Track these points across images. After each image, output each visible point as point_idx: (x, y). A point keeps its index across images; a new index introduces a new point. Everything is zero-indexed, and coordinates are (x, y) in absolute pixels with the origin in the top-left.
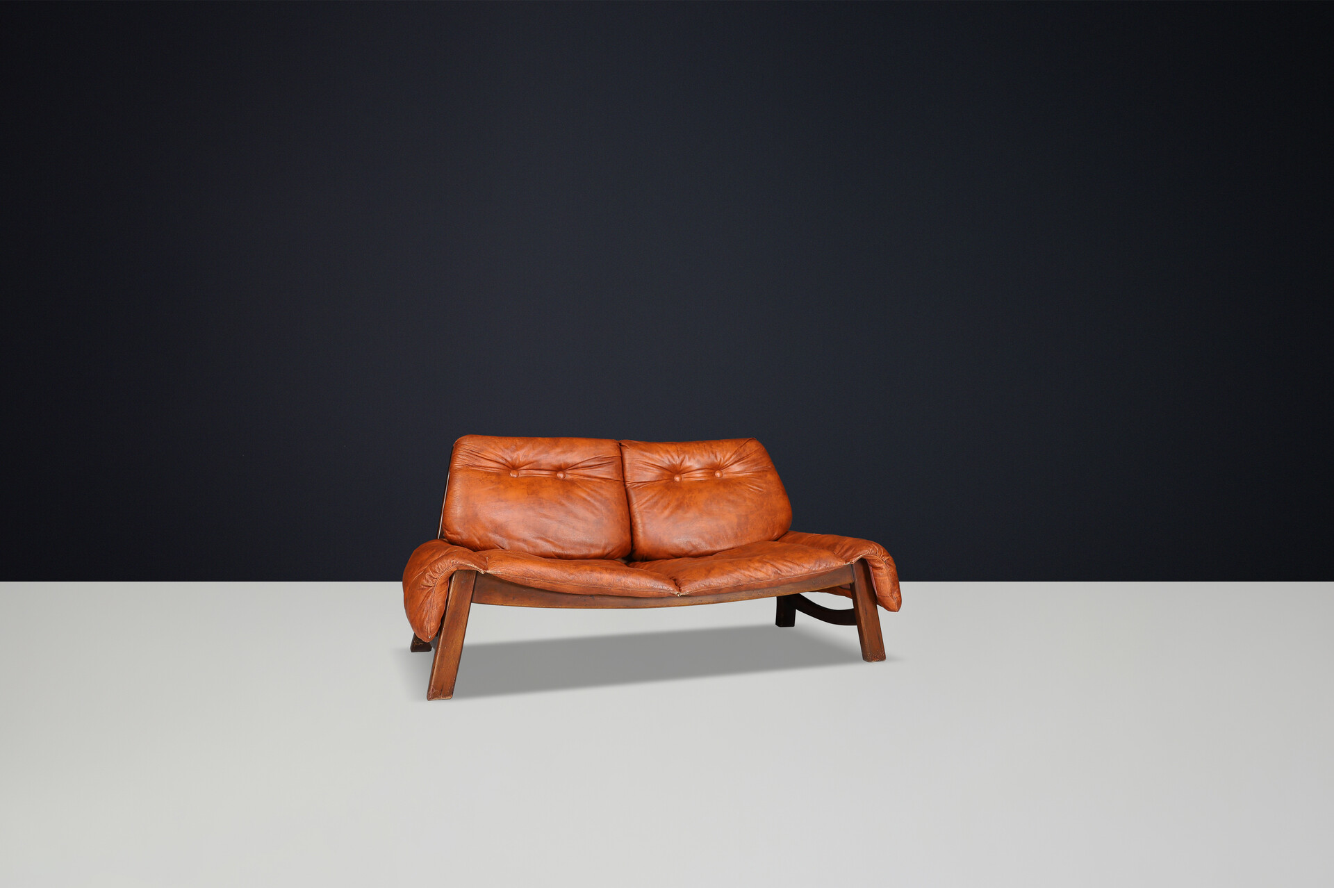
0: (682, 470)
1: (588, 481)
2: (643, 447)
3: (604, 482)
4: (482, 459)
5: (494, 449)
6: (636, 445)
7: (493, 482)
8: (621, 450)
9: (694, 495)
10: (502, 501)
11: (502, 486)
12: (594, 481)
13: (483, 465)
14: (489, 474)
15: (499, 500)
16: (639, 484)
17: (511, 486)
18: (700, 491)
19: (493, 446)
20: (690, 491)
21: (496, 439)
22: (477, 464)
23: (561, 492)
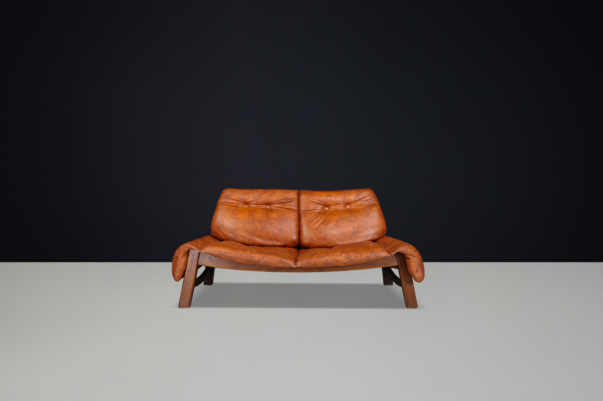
0: (328, 205)
1: (279, 210)
2: (309, 194)
3: (287, 210)
4: (230, 200)
5: (236, 195)
6: (306, 192)
7: (233, 210)
8: (299, 195)
9: (332, 217)
10: (236, 219)
11: (237, 212)
12: (282, 210)
13: (230, 202)
14: (232, 206)
15: (235, 218)
16: (305, 212)
17: (241, 212)
18: (335, 215)
19: (236, 193)
20: (330, 215)
21: (238, 190)
22: (228, 201)
23: (265, 215)
